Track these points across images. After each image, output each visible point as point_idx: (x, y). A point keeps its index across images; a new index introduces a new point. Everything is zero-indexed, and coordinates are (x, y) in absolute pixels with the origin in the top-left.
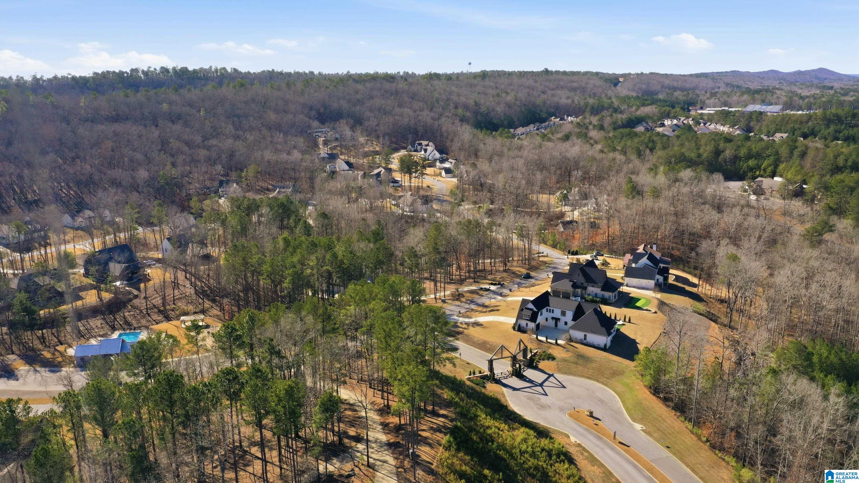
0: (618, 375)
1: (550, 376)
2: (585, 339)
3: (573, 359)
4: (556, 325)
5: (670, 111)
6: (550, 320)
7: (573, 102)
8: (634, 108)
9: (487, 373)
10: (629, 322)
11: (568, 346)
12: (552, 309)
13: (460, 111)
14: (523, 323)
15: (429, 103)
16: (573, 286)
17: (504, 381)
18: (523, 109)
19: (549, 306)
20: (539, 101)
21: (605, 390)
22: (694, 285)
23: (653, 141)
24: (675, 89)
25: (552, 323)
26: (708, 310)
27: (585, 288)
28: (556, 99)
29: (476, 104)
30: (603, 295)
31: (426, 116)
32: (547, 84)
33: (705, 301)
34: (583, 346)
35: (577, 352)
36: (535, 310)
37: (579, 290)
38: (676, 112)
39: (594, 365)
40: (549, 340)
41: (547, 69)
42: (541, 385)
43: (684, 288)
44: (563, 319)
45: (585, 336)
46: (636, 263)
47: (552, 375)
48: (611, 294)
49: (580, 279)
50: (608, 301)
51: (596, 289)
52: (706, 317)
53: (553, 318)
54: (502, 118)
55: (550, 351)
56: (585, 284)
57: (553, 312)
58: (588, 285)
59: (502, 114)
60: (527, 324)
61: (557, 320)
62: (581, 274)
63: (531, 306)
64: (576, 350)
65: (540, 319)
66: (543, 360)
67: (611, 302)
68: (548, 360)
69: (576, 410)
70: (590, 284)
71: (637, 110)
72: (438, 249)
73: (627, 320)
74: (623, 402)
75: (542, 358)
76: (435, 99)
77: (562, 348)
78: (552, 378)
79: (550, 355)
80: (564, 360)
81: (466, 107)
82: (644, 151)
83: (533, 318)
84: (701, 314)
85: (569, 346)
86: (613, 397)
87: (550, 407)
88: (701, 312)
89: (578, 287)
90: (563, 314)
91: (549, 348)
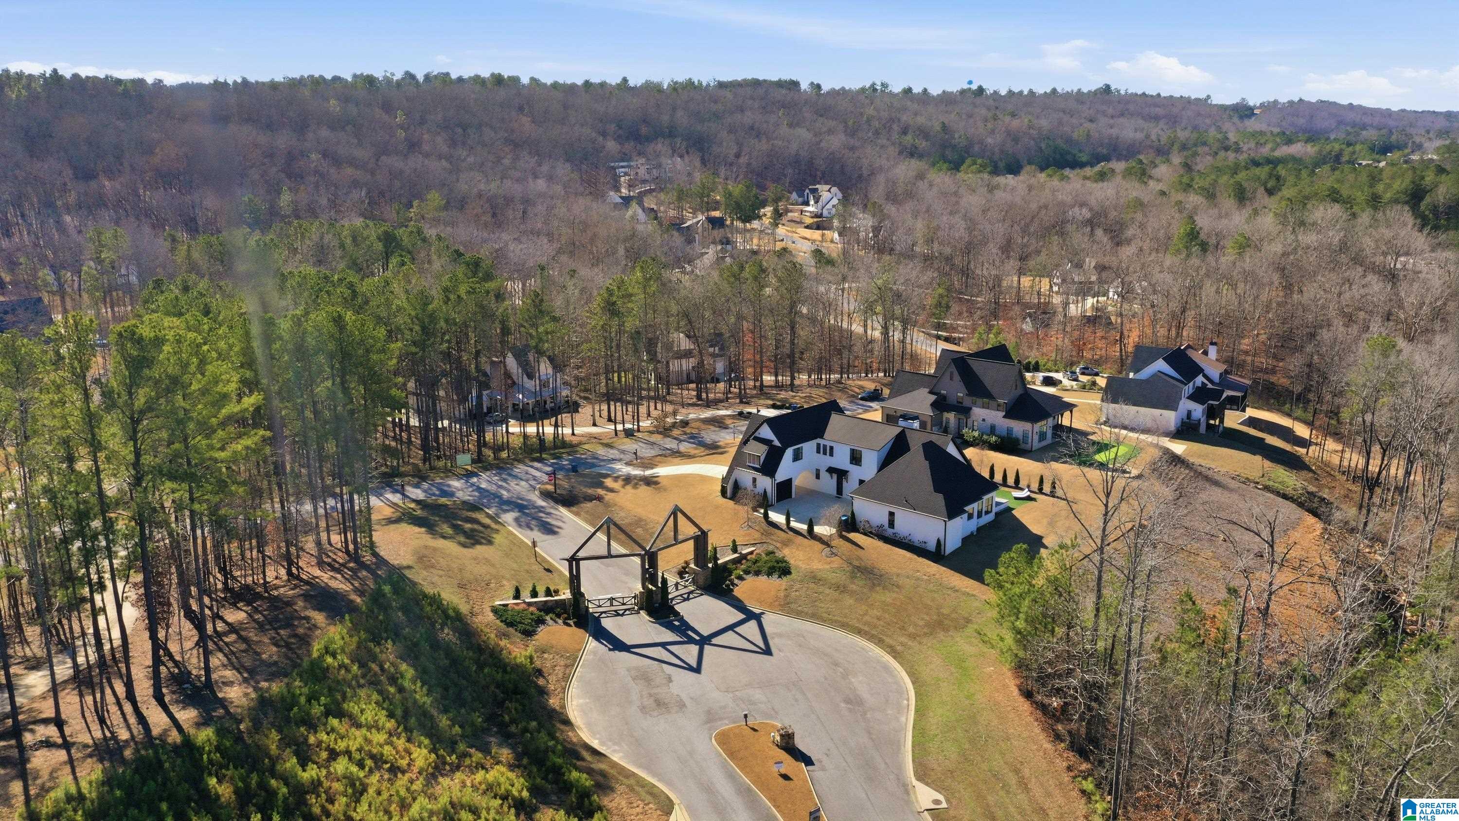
0: (946, 630)
1: (750, 616)
2: (891, 524)
3: (841, 578)
4: (840, 490)
5: (1341, 150)
6: (824, 475)
7: (1148, 136)
8: (1269, 146)
9: (566, 594)
10: (1052, 495)
11: (838, 542)
12: (828, 444)
13: (909, 139)
14: (746, 476)
15: (850, 123)
16: (934, 405)
17: (608, 623)
18: (1043, 146)
19: (822, 437)
20: (1078, 135)
21: (886, 668)
22: (1304, 443)
23: (1278, 178)
24: (1364, 127)
25: (829, 483)
26: (1311, 488)
27: (964, 411)
28: (1114, 132)
29: (944, 127)
30: (1010, 430)
31: (835, 142)
32: (1104, 107)
33: (1311, 470)
34: (880, 544)
35: (859, 558)
36: (777, 443)
37: (951, 417)
38: (1354, 153)
39: (888, 597)
40: (793, 524)
41: (1107, 89)
42: (704, 641)
43: (1263, 439)
44: (856, 473)
45: (892, 514)
46: (1136, 372)
47: (758, 617)
48: (1027, 426)
49: (957, 391)
50: (1023, 446)
51: (994, 413)
52: (1301, 505)
53: (831, 470)
54: (996, 157)
55: (787, 553)
56: (967, 402)
57: (831, 455)
58: (975, 404)
59: (996, 150)
60: (754, 480)
61: (841, 475)
62: (957, 377)
63: (766, 432)
64: (860, 552)
65: (786, 468)
66: (757, 573)
67: (1028, 447)
68: (769, 574)
69: (750, 722)
70: (979, 401)
71: (1273, 150)
72: (614, 303)
73: (1047, 488)
74: (920, 713)
75: (755, 567)
76: (865, 118)
77: (821, 546)
78: (753, 624)
79: (783, 561)
80: (814, 578)
81: (924, 133)
82: (1255, 192)
83: (769, 467)
84: (1285, 497)
85: (842, 542)
86: (901, 692)
87: (682, 705)
88: (1289, 491)
89: (949, 408)
90: (856, 458)
91: (786, 543)
